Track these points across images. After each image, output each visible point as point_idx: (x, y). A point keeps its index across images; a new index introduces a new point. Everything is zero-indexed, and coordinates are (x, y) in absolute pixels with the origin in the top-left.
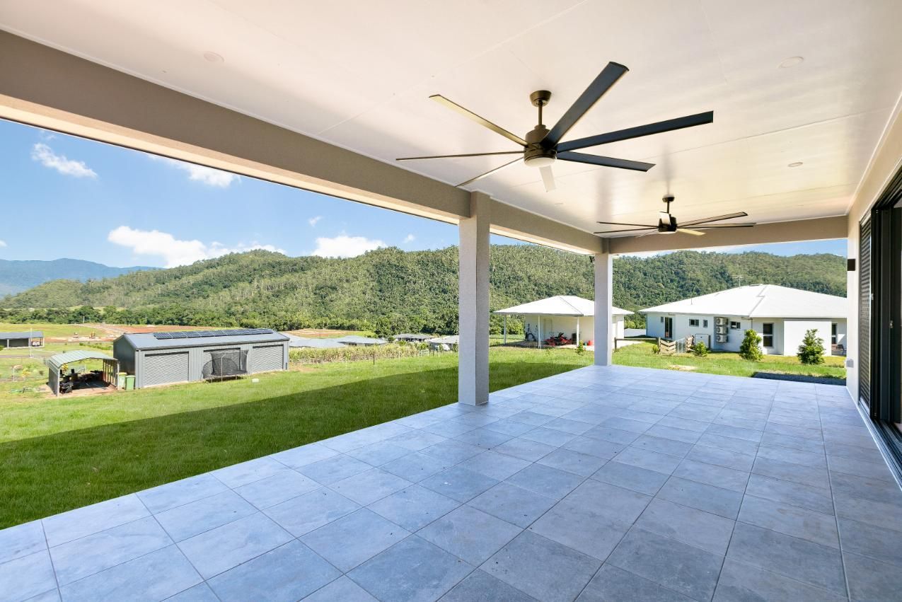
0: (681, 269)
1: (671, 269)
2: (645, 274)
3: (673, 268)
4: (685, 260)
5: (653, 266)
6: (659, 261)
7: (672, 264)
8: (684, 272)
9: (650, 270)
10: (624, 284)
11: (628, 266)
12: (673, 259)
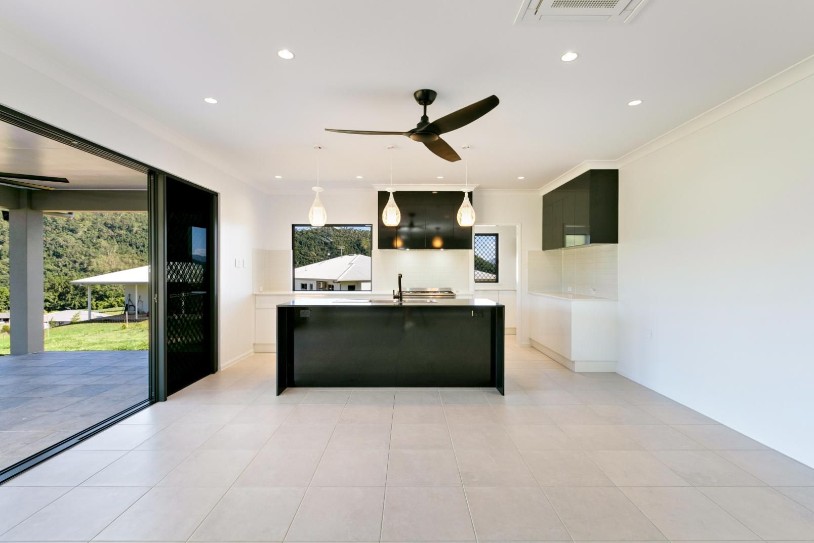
5: (307, 236)
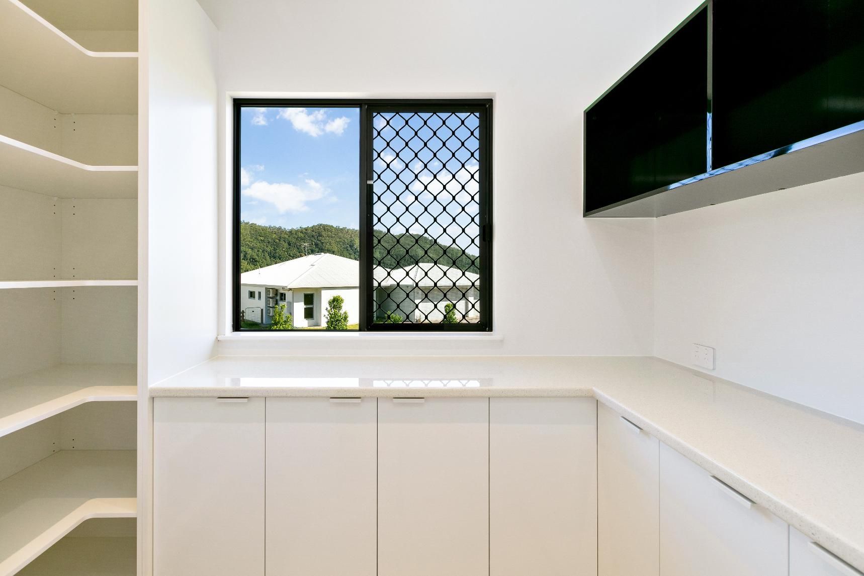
0: (320, 241)
1: (312, 241)
2: (289, 244)
3: (313, 239)
4: (323, 233)
6: (301, 232)
7: (313, 236)
8: (322, 243)
9: (294, 240)
10: (270, 254)
11: (274, 236)
12: (313, 231)
